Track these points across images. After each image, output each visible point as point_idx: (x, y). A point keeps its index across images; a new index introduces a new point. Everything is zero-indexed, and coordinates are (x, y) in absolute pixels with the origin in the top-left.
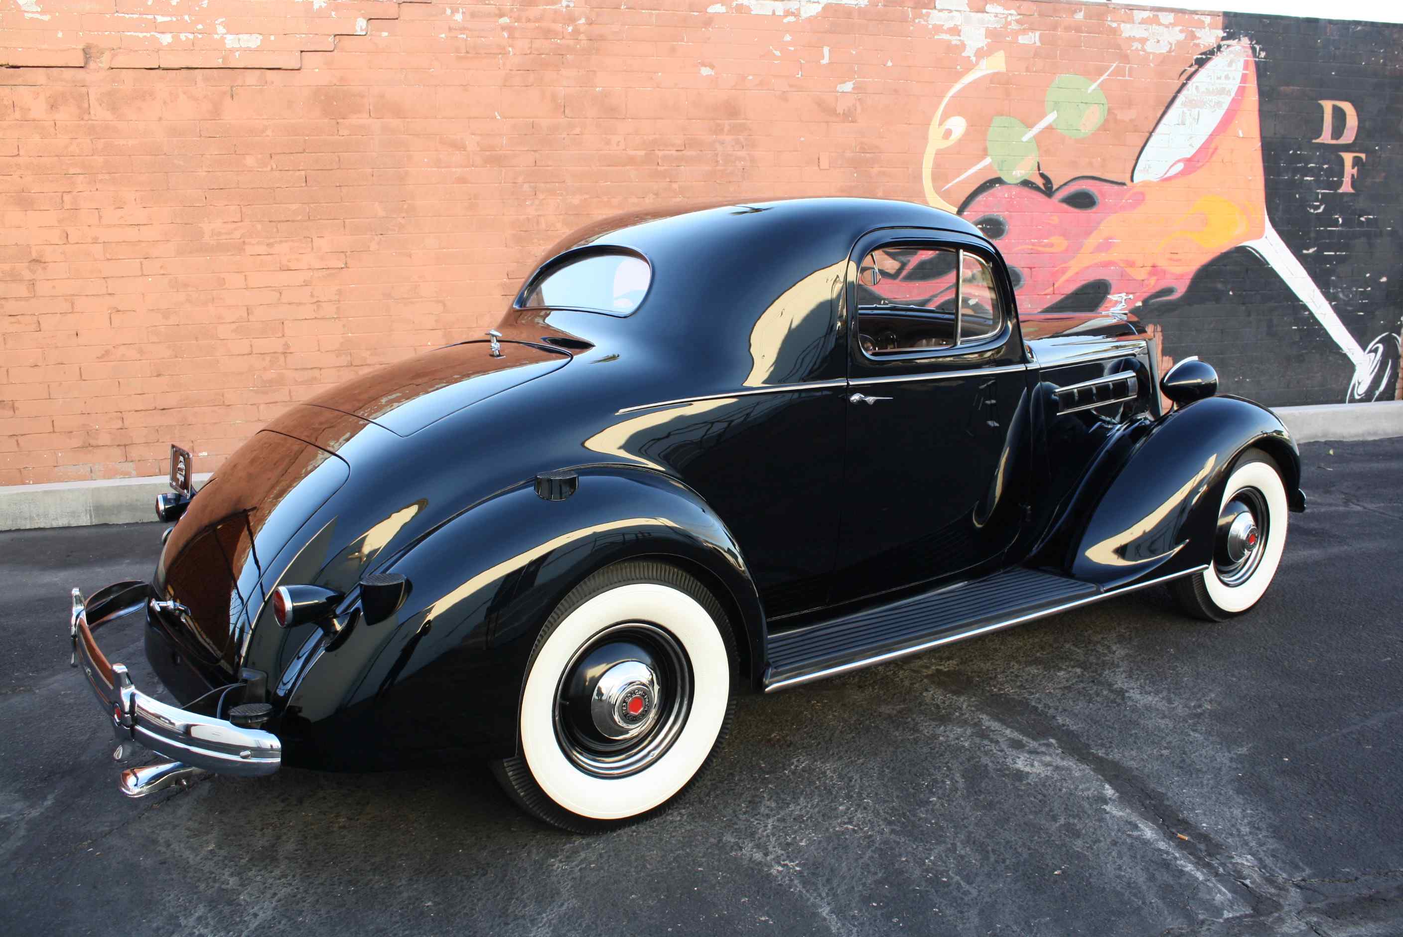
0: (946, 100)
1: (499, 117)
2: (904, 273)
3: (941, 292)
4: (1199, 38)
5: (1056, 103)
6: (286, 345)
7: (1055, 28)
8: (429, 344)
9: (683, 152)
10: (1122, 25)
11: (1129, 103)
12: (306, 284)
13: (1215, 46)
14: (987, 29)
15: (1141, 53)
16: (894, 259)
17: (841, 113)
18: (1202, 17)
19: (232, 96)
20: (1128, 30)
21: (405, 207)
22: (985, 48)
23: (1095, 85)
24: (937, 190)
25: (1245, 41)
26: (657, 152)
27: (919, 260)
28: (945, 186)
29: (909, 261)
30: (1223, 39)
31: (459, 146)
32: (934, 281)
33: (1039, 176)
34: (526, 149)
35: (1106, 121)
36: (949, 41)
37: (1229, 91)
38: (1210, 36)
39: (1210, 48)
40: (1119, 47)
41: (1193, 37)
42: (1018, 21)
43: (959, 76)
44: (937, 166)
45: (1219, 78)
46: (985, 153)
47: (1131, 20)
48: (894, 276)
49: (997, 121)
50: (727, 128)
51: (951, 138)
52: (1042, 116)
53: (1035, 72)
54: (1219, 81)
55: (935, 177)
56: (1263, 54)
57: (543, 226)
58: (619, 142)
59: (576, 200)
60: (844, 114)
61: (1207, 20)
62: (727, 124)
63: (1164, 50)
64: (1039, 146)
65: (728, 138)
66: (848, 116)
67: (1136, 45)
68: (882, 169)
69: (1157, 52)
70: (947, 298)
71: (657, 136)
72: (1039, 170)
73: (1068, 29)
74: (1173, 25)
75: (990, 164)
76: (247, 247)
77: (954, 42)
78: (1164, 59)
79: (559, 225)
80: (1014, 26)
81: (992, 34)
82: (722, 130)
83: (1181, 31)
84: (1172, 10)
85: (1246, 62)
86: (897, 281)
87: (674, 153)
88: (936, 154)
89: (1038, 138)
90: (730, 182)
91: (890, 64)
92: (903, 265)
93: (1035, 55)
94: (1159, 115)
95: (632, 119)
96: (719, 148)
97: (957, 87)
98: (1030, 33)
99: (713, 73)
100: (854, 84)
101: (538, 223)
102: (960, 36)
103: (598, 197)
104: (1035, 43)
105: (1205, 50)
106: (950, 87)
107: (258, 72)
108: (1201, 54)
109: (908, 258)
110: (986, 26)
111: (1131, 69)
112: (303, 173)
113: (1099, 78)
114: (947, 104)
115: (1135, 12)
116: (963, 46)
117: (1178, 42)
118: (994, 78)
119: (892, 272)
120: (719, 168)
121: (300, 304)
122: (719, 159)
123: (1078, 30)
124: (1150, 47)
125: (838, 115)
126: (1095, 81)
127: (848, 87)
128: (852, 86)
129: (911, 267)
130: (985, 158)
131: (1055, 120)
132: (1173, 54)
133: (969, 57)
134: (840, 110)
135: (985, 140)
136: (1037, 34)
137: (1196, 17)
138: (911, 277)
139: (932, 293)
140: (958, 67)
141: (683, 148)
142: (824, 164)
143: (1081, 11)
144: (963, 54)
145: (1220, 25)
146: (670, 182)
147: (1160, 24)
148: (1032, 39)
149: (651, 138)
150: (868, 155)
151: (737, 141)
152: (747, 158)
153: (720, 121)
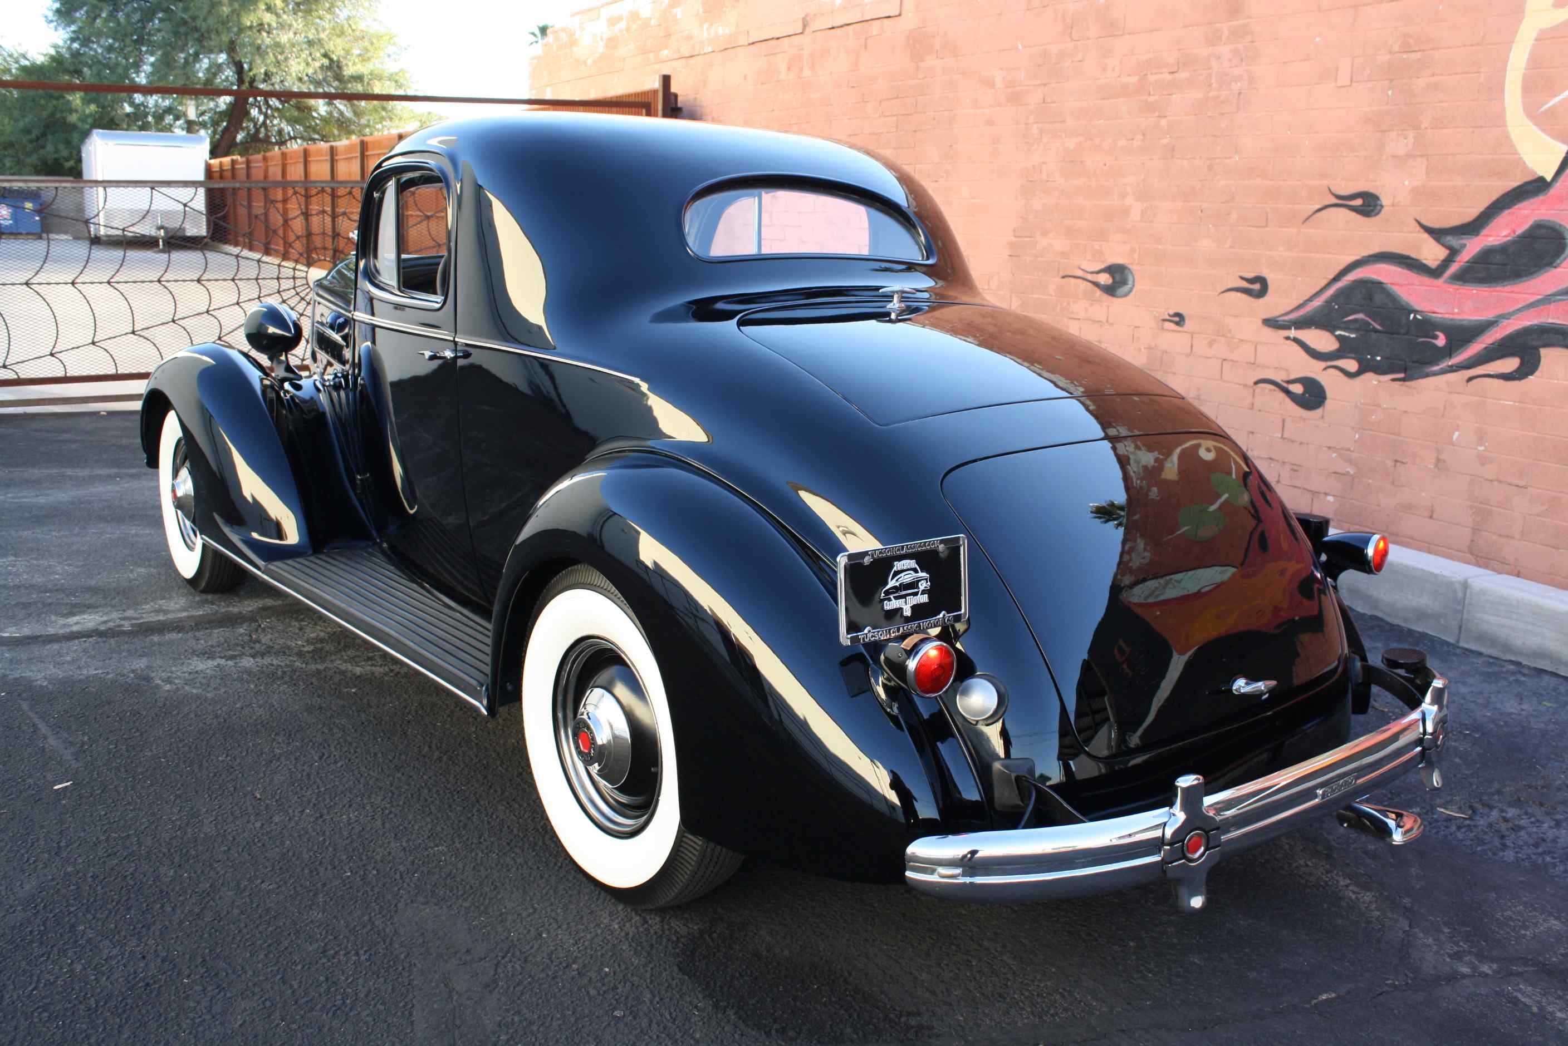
1: (1020, 47)
2: (1453, 268)
3: (1520, 310)
9: (1176, 75)
16: (1438, 240)
19: (866, 48)
24: (1531, 112)
26: (1149, 76)
27: (1482, 245)
28: (1547, 102)
29: (1465, 245)
31: (990, 83)
32: (1508, 288)
34: (1039, 82)
44: (1535, 62)
48: (1435, 273)
50: (1226, 33)
55: (1529, 87)
57: (1044, 177)
58: (1115, 67)
59: (1071, 144)
62: (1226, 27)
65: (1224, 49)
68: (1433, 79)
70: (1527, 323)
71: (1151, 54)
82: (1221, 36)
86: (1440, 281)
87: (1167, 77)
88: (1536, 40)
90: (1222, 114)
92: (1453, 253)
95: (1128, 33)
96: (1215, 65)
101: (1041, 172)
107: (878, 21)
109: (1464, 241)
119: (1433, 263)
120: (1212, 94)
122: (1213, 80)
129: (1467, 258)
138: (1464, 277)
139: (1499, 311)
141: (1175, 68)
142: (1344, 76)
146: (1159, 116)
149: (1145, 57)
150: (1413, 56)
151: (1236, 52)
152: (1246, 77)
153: (1218, 25)
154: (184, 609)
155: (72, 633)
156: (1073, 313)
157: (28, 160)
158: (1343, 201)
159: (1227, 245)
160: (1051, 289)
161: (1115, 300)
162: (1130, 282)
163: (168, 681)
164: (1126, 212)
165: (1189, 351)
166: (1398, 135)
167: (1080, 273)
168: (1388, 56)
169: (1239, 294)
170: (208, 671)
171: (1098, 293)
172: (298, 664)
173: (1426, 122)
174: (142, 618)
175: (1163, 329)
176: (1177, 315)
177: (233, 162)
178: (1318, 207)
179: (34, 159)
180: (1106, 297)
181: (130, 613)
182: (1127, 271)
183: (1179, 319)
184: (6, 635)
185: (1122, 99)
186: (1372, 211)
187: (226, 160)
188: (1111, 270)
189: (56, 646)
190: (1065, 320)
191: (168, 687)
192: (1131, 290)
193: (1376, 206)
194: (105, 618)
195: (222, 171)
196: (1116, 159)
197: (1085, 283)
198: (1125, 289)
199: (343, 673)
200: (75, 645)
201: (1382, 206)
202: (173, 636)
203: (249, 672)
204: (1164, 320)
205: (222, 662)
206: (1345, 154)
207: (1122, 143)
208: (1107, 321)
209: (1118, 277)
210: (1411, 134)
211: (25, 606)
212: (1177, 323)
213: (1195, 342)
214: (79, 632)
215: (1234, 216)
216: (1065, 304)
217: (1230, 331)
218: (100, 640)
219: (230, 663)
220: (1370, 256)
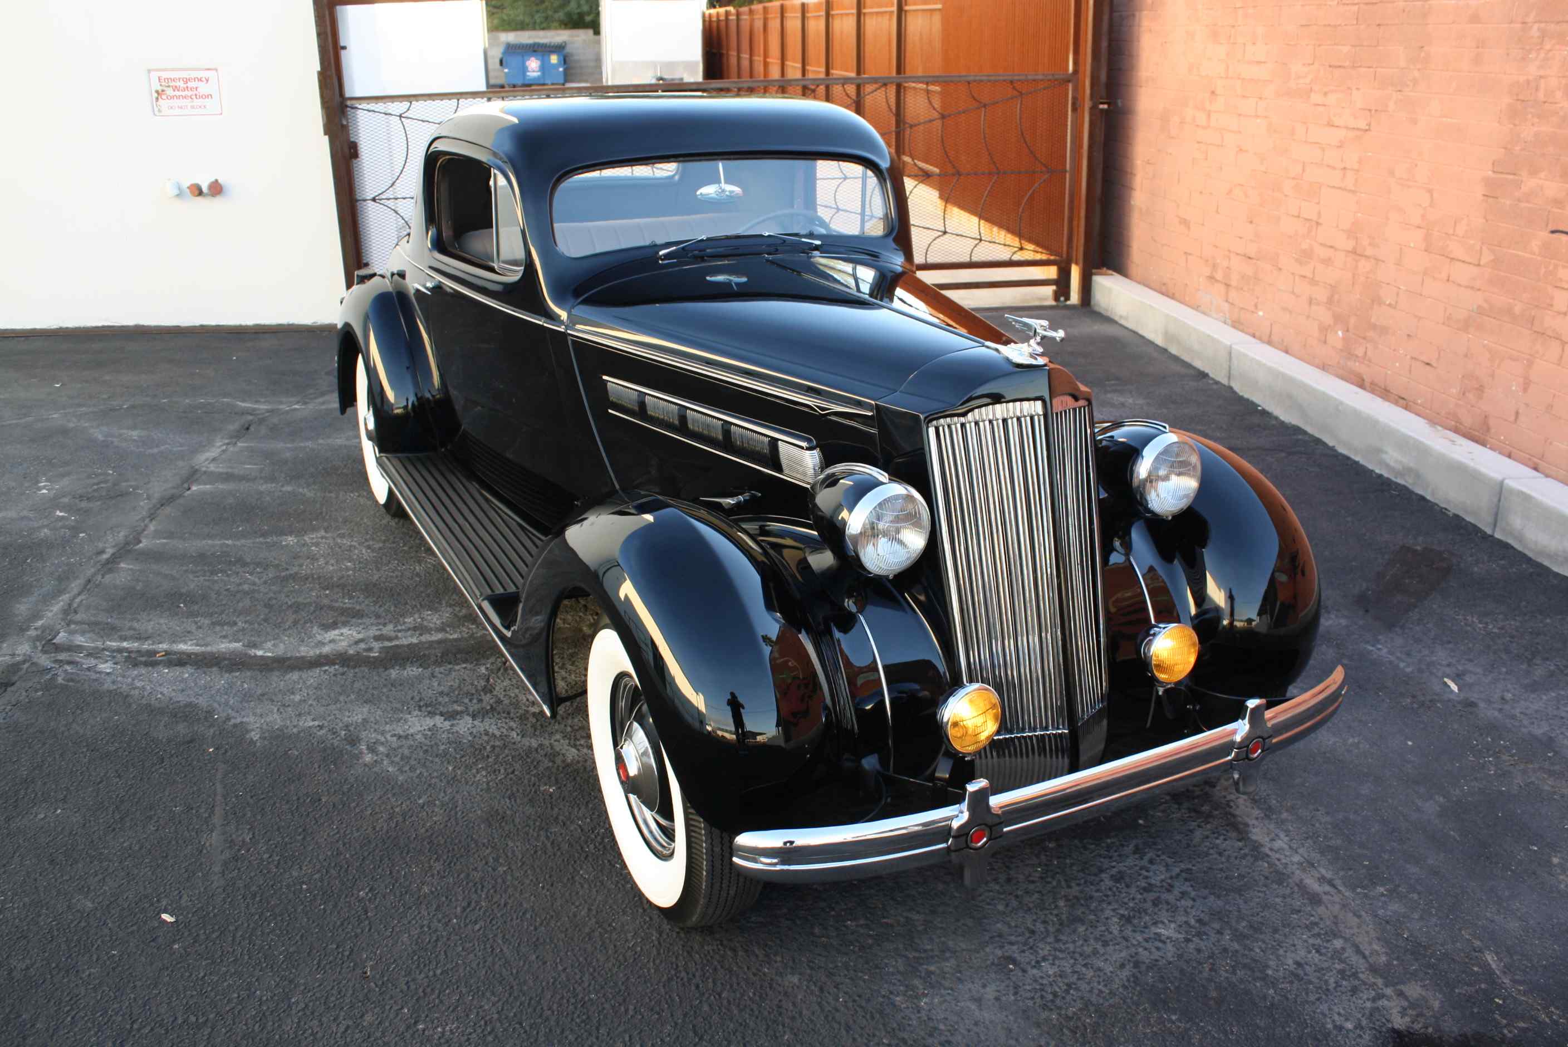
6: (1319, 213)
8: (1412, 245)
12: (1340, 146)
21: (1423, 55)
57: (1541, 96)
76: (1313, 95)
79: (1559, 94)
112: (1356, 8)
121: (1334, 168)
154: (442, 629)
155: (320, 656)
156: (1561, 280)
157: (557, 16)
160: (1535, 245)
163: (372, 749)
170: (419, 737)
172: (514, 734)
174: (397, 638)
177: (727, 13)
179: (561, 15)
181: (388, 630)
184: (260, 653)
187: (722, 10)
189: (295, 676)
191: (368, 758)
194: (360, 636)
195: (719, 21)
199: (553, 755)
200: (312, 678)
202: (413, 671)
203: (456, 742)
205: (438, 720)
211: (297, 608)
214: (326, 657)
216: (1551, 268)
218: (341, 670)
219: (447, 723)
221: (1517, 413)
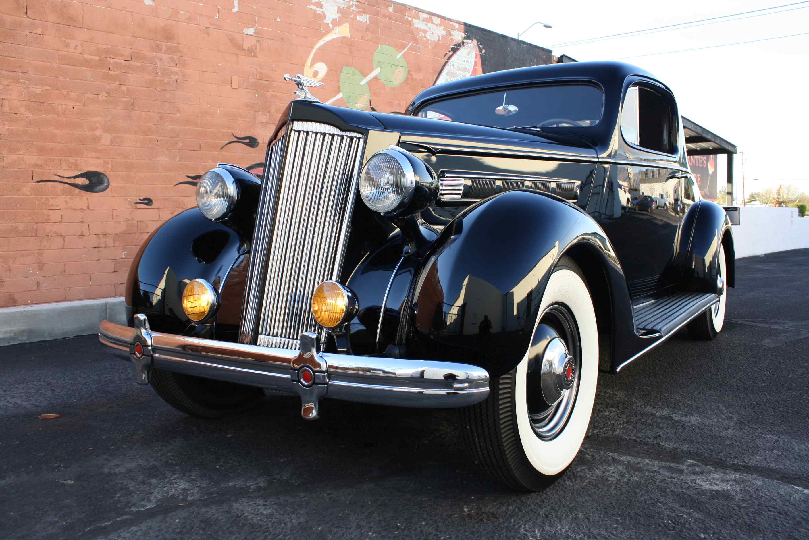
0: (314, 51)
4: (453, 36)
5: (379, 62)
7: (377, 14)
9: (131, 62)
10: (414, 20)
11: (419, 69)
13: (461, 42)
14: (338, 7)
15: (424, 39)
17: (247, 49)
18: (454, 24)
20: (418, 24)
22: (338, 20)
23: (400, 55)
25: (475, 42)
26: (109, 59)
30: (465, 38)
33: (371, 109)
35: (407, 78)
36: (316, 11)
37: (469, 70)
38: (458, 36)
39: (459, 43)
40: (412, 33)
41: (450, 34)
42: (356, 6)
43: (323, 35)
45: (464, 61)
46: (338, 91)
47: (418, 18)
49: (346, 70)
50: (164, 48)
51: (318, 77)
52: (372, 70)
53: (367, 40)
54: (464, 63)
56: (484, 51)
58: (76, 46)
59: (38, 90)
60: (248, 49)
61: (457, 25)
62: (164, 45)
63: (436, 39)
64: (370, 90)
65: (166, 57)
66: (251, 52)
67: (422, 34)
68: (275, 93)
69: (433, 40)
71: (109, 47)
72: (371, 105)
73: (384, 16)
74: (440, 25)
75: (342, 98)
77: (318, 12)
78: (436, 45)
79: (22, 110)
80: (354, 8)
81: (340, 10)
82: (161, 49)
83: (444, 30)
84: (439, 16)
85: (476, 54)
87: (123, 62)
89: (369, 83)
90: (167, 90)
91: (278, 20)
93: (366, 29)
94: (435, 79)
95: (87, 29)
96: (158, 63)
97: (321, 43)
98: (363, 15)
99: (153, 4)
100: (255, 30)
102: (322, 9)
103: (57, 89)
104: (366, 21)
105: (456, 43)
106: (317, 42)
108: (454, 45)
110: (338, 5)
111: (419, 48)
113: (402, 51)
114: (315, 54)
115: (420, 13)
116: (324, 16)
117: (443, 36)
118: (343, 40)
120: (158, 78)
122: (158, 71)
123: (390, 18)
124: (428, 35)
125: (244, 50)
126: (400, 52)
127: (251, 31)
128: (254, 31)
130: (339, 93)
131: (379, 73)
132: (440, 42)
133: (328, 24)
134: (246, 47)
135: (338, 81)
136: (368, 16)
137: (451, 23)
140: (322, 30)
141: (129, 59)
142: (235, 85)
143: (391, 6)
144: (325, 21)
145: (463, 31)
146: (119, 84)
147: (433, 23)
148: (364, 18)
149: (105, 47)
150: (264, 82)
151: (172, 60)
152: (180, 73)
153: (159, 43)
156: (53, 205)
158: (240, 140)
159: (177, 160)
161: (93, 194)
162: (106, 182)
164: (97, 139)
165: (157, 218)
166: (262, 114)
167: (57, 178)
168: (254, 80)
169: (187, 185)
171: (77, 190)
173: (273, 110)
175: (136, 208)
176: (145, 199)
178: (228, 142)
180: (83, 193)
182: (102, 176)
183: (148, 202)
185: (84, 68)
186: (255, 145)
188: (85, 175)
190: (45, 212)
192: (107, 187)
193: (255, 143)
196: (84, 105)
197: (62, 185)
198: (102, 187)
201: (258, 143)
204: (136, 203)
206: (239, 119)
207: (91, 96)
208: (88, 208)
209: (94, 180)
210: (268, 114)
212: (147, 204)
213: (161, 213)
215: (180, 144)
216: (43, 200)
217: (184, 205)
220: (255, 164)
221: (38, 284)
